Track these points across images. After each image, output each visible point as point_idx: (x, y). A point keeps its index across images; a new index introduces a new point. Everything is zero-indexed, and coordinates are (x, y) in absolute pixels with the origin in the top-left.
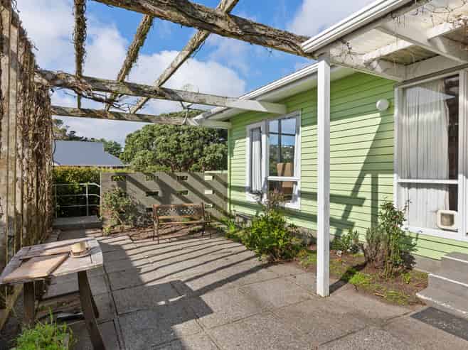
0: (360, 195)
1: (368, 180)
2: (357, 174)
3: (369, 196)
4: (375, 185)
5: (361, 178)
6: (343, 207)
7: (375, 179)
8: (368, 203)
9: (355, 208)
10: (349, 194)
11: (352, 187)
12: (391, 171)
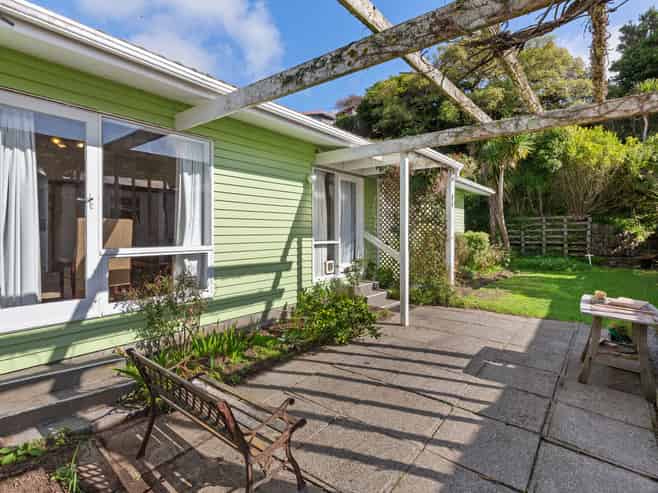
0: (288, 259)
1: (294, 244)
2: (285, 239)
3: (295, 259)
4: (300, 249)
5: (289, 243)
6: (272, 276)
7: (299, 243)
8: (295, 266)
9: (284, 274)
10: (278, 260)
11: (281, 253)
12: (311, 235)
